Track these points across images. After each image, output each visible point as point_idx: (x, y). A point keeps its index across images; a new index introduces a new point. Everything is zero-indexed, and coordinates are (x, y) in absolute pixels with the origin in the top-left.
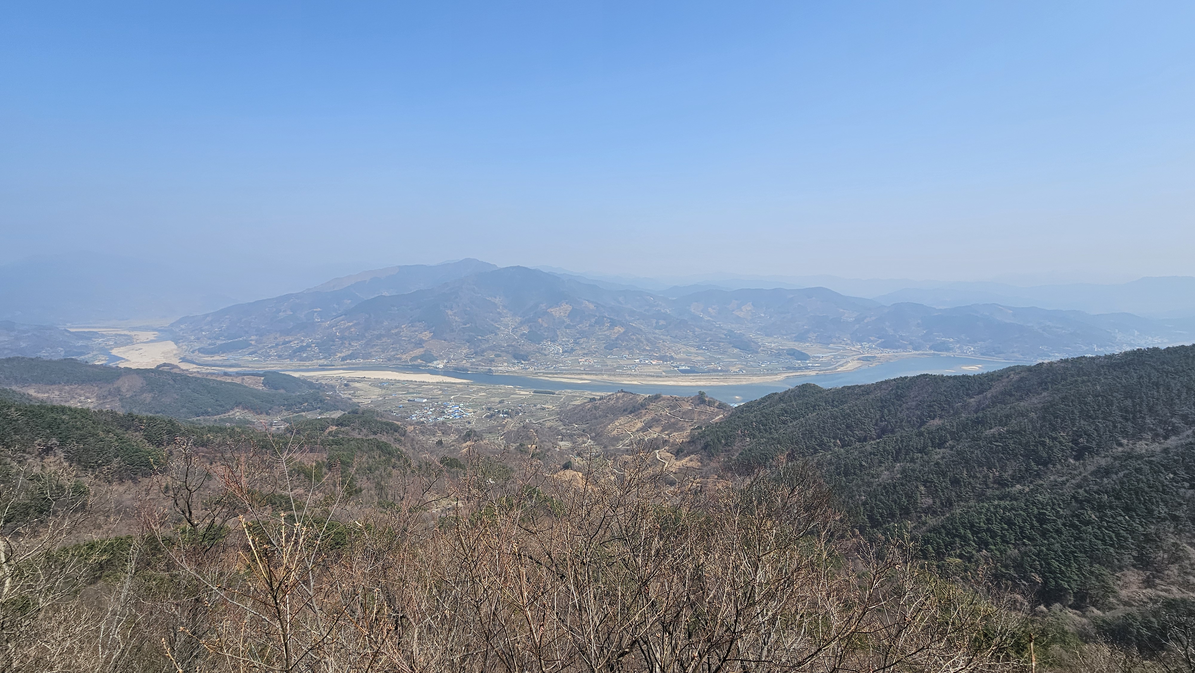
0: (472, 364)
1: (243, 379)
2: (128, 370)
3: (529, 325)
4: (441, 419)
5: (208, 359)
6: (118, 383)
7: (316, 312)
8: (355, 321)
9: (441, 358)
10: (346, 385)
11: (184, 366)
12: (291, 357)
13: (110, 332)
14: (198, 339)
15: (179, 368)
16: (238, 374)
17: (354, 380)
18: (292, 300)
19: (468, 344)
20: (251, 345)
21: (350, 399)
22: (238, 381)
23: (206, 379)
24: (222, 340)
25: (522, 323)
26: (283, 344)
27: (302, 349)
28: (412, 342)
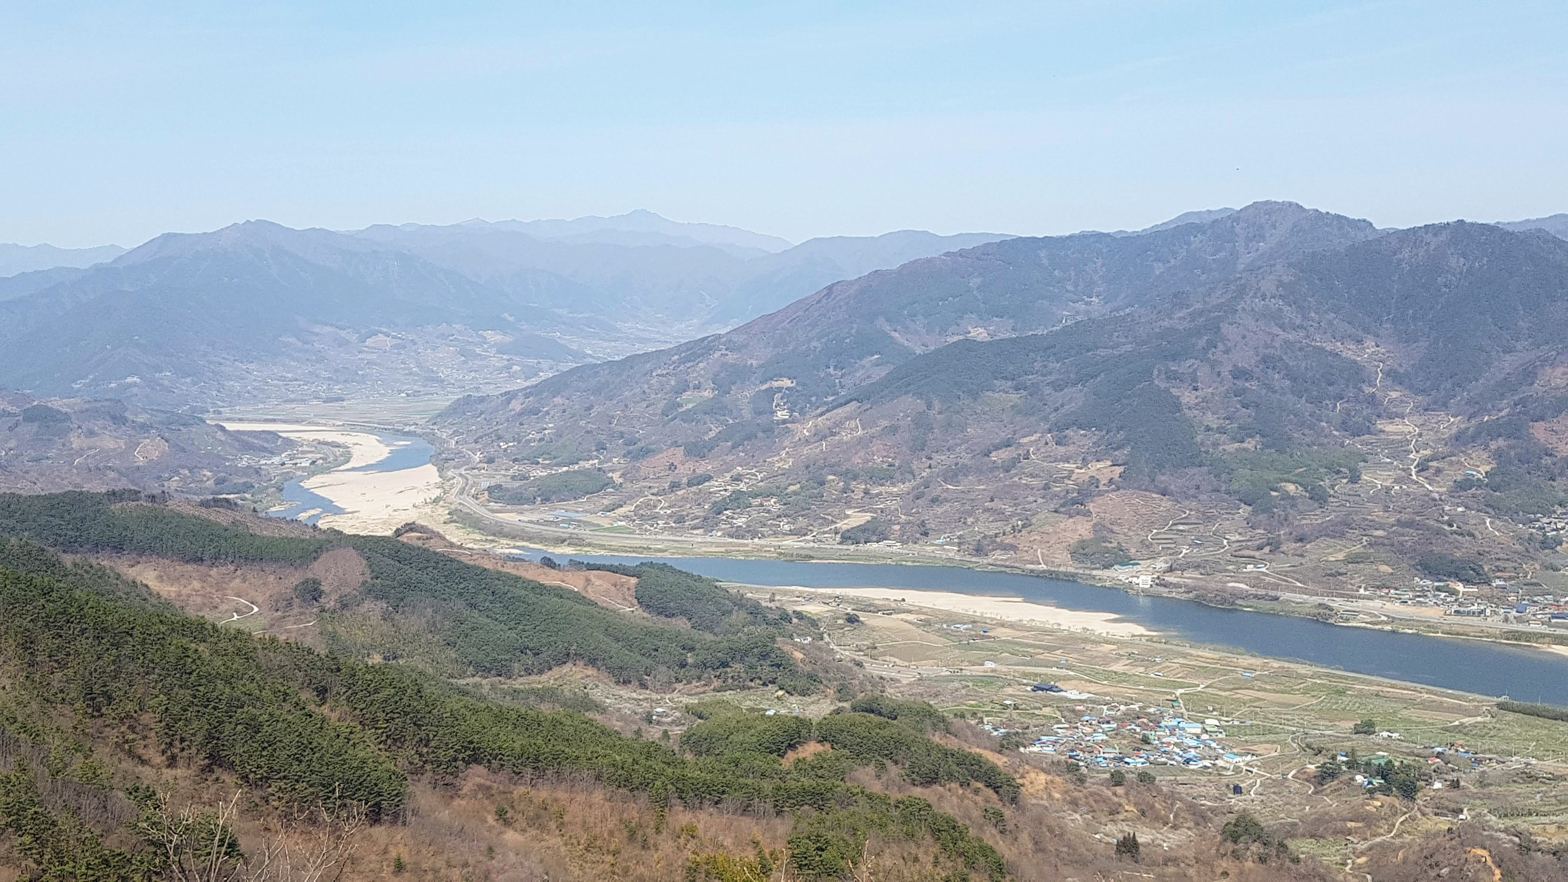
0: (1257, 581)
1: (588, 580)
2: (337, 538)
3: (1493, 446)
4: (1137, 763)
5: (511, 517)
6: (317, 569)
7: (779, 389)
8: (885, 423)
9: (1149, 551)
10: (852, 620)
11: (455, 535)
12: (708, 524)
13: (305, 436)
14: (490, 461)
15: (443, 538)
16: (577, 565)
17: (871, 608)
18: (717, 355)
19: (1245, 510)
20: (610, 483)
21: (859, 664)
22: (574, 582)
23: (500, 576)
24: (545, 467)
25: (1460, 440)
26: (690, 484)
27: (738, 501)
28: (1056, 495)
